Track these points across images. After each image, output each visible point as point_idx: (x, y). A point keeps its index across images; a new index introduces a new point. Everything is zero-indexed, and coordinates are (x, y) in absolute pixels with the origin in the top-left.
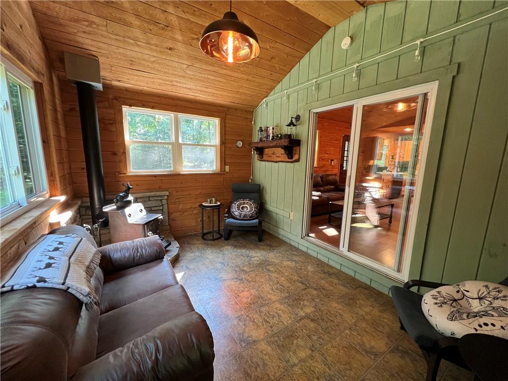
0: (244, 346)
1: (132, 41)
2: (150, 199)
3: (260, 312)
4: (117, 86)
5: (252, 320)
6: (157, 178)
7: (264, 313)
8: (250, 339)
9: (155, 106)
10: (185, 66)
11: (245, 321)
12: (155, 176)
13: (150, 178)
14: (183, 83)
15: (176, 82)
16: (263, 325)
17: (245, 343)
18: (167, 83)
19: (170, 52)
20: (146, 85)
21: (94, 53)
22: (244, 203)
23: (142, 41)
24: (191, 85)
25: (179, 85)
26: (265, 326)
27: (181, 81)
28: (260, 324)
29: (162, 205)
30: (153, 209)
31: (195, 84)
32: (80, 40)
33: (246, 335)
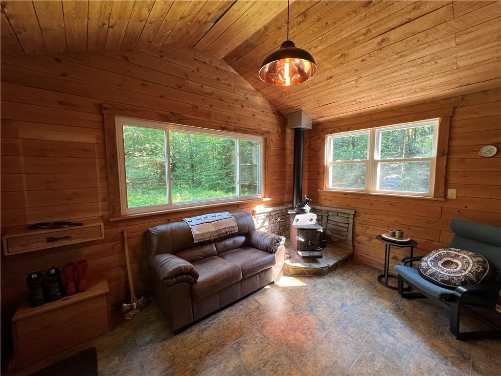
0: (233, 346)
1: (307, 90)
2: (339, 214)
3: (278, 356)
4: (323, 121)
5: (264, 349)
6: (347, 196)
7: (277, 360)
8: (241, 350)
9: (350, 128)
10: (353, 82)
11: (262, 343)
12: (346, 194)
13: (341, 195)
14: (366, 97)
15: (360, 99)
16: (259, 361)
17: (237, 346)
18: (353, 103)
19: (332, 80)
20: (338, 112)
21: (298, 107)
22: (456, 256)
23: (311, 85)
24: (375, 94)
25: (364, 100)
26: (258, 362)
27: (363, 96)
28: (260, 357)
29: (348, 223)
30: (339, 224)
31: (379, 92)
32: (289, 104)
33: (245, 346)
